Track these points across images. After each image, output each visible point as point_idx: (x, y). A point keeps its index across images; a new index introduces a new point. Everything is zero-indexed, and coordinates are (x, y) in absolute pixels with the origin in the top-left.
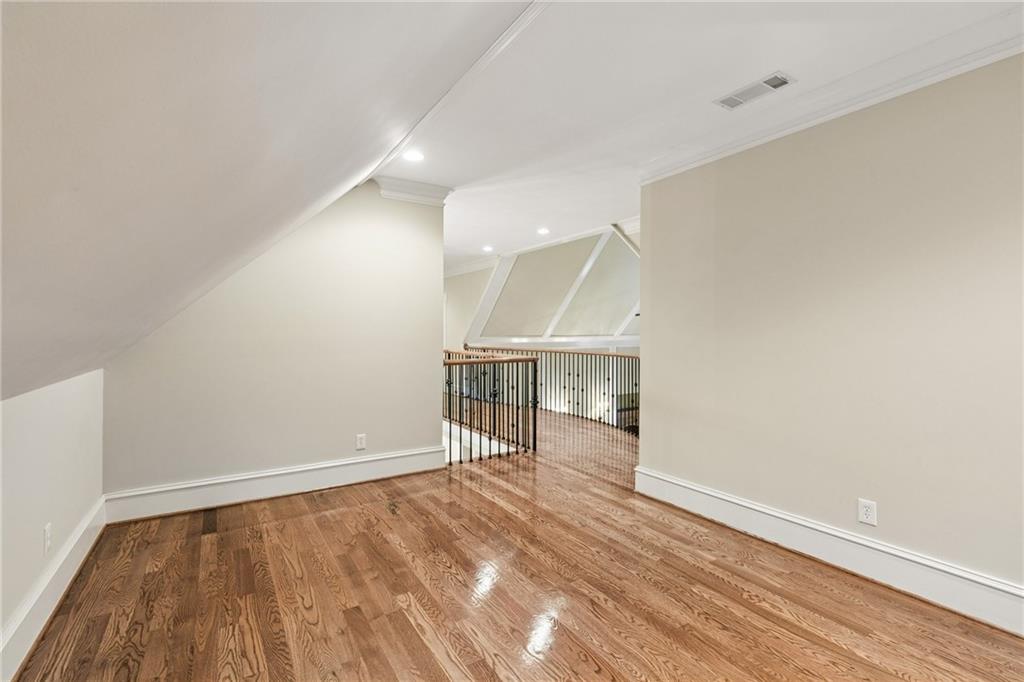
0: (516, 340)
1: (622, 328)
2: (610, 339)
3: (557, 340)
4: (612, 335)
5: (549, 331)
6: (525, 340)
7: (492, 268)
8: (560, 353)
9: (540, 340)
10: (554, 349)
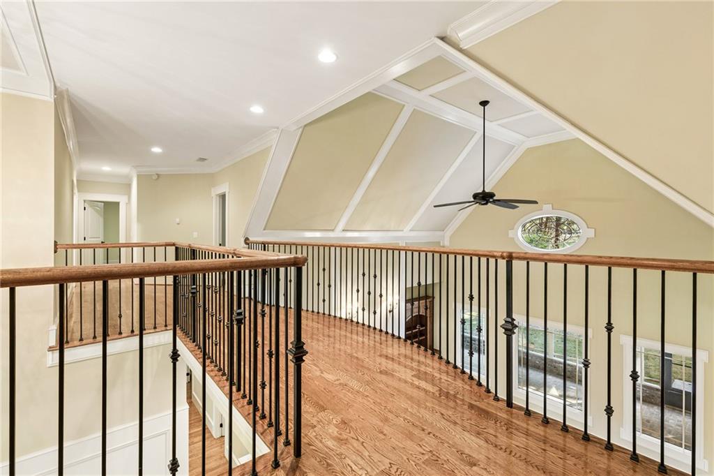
0: (309, 234)
1: (412, 223)
2: (400, 234)
3: (349, 234)
4: (402, 231)
5: (341, 226)
6: (318, 234)
7: (271, 146)
8: (352, 248)
9: (331, 235)
10: (346, 243)
